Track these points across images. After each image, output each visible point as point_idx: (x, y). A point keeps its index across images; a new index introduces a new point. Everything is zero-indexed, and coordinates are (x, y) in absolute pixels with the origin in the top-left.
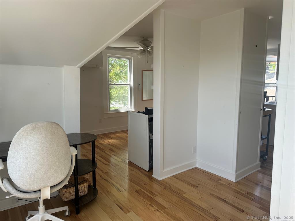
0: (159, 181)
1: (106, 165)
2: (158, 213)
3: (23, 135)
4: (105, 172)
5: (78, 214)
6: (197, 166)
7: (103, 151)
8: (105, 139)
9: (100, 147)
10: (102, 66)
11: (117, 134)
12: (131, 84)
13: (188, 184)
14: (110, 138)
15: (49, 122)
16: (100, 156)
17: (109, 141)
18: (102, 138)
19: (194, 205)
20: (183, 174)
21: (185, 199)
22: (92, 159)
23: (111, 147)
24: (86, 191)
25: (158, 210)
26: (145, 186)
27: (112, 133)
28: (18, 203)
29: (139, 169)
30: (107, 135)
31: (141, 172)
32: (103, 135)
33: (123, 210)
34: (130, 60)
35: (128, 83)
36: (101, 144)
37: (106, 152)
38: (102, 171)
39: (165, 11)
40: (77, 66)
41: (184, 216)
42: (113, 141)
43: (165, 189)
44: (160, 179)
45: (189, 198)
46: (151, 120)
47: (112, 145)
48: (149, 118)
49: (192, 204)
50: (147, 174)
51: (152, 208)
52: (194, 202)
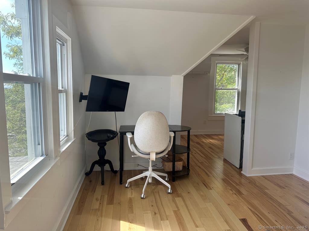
0: (246, 177)
1: (202, 158)
2: (235, 196)
3: (143, 118)
4: (200, 162)
5: (174, 181)
6: (294, 173)
7: (203, 148)
8: (207, 139)
9: (202, 144)
10: (209, 72)
11: (220, 137)
12: (239, 88)
13: (275, 184)
14: (213, 139)
15: (157, 112)
16: (199, 151)
17: (211, 140)
18: (205, 138)
19: (272, 199)
20: (273, 176)
21: (266, 194)
22: (187, 146)
23: (211, 146)
24: (180, 168)
25: (235, 194)
26: (231, 177)
27: (215, 134)
28: (137, 168)
29: (231, 165)
30: (210, 136)
31: (232, 168)
32: (206, 136)
33: (206, 187)
34: (239, 65)
35: (236, 88)
36: (203, 142)
37: (205, 148)
38: (198, 161)
39: (260, 23)
40: (182, 75)
41: (258, 203)
42: (215, 141)
43: (250, 183)
44: (248, 175)
45: (269, 193)
46: (243, 122)
47: (213, 145)
48: (242, 120)
49: (271, 198)
50: (238, 170)
51: (231, 192)
52: (274, 197)
